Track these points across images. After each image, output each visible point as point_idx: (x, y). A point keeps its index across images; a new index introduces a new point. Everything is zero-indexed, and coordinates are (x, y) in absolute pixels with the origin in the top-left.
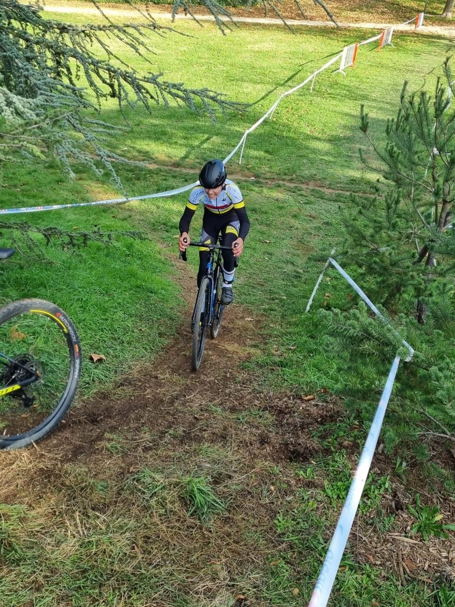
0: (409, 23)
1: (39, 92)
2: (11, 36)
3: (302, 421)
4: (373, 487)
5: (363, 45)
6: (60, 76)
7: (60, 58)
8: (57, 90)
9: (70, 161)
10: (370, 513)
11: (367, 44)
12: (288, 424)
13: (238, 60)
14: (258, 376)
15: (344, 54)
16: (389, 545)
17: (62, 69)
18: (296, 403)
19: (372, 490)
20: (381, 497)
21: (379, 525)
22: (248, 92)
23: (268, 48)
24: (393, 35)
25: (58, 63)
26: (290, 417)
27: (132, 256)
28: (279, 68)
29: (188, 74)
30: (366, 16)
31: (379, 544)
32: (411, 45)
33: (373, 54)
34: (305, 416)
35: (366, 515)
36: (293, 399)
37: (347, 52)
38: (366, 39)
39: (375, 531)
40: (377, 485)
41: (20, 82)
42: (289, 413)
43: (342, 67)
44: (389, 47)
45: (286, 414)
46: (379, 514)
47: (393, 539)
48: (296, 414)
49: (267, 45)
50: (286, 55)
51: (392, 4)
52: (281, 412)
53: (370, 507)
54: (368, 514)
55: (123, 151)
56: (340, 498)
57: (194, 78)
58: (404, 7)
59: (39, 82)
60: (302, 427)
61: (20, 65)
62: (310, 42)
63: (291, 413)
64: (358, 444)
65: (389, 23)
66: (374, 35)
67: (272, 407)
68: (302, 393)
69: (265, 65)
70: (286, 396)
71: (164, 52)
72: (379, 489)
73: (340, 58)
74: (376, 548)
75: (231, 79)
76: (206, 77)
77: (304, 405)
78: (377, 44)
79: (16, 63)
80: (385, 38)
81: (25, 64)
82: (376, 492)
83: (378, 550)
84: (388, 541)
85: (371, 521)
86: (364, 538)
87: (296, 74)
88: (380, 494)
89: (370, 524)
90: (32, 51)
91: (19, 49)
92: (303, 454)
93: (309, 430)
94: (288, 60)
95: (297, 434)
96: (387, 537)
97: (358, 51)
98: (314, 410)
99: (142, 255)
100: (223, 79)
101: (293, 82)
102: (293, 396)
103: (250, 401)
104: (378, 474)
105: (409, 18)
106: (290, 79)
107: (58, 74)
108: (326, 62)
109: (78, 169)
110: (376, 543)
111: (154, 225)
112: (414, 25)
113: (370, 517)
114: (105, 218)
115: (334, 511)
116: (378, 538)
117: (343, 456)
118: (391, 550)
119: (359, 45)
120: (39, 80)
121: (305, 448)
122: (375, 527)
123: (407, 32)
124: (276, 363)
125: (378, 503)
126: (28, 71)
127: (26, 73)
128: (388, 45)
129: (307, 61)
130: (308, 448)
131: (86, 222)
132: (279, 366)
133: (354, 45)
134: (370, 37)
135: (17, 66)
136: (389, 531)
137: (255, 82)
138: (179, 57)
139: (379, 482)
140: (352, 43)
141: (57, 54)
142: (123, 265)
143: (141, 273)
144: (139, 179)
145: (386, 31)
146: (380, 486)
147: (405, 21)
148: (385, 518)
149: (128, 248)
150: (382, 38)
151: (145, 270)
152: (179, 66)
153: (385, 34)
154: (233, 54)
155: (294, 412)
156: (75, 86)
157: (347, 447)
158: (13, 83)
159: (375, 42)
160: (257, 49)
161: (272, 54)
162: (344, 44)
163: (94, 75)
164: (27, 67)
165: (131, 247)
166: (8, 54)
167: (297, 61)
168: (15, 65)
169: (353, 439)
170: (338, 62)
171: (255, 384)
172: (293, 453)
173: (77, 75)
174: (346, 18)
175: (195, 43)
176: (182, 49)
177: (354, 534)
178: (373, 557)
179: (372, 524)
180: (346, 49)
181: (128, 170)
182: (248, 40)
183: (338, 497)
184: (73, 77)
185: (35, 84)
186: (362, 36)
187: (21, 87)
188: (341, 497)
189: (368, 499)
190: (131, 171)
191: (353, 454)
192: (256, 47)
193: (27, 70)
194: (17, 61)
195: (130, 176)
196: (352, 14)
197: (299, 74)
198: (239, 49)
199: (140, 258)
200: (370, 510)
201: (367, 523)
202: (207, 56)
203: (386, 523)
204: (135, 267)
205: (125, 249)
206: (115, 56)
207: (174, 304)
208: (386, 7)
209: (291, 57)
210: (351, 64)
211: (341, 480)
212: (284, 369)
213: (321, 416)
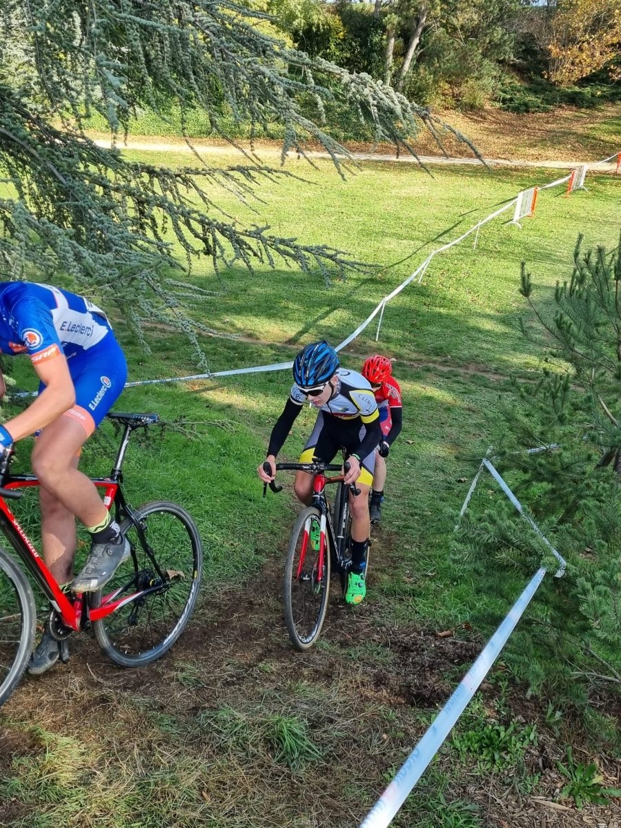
0: (609, 161)
1: (114, 248)
2: (87, 182)
3: (432, 660)
4: (513, 738)
5: (546, 189)
6: (144, 229)
7: (144, 208)
8: (136, 245)
9: (155, 336)
10: (509, 771)
11: (551, 187)
12: (414, 663)
13: (379, 208)
14: (381, 607)
15: (519, 201)
16: (530, 811)
17: (146, 221)
18: (427, 640)
19: (513, 742)
20: (524, 752)
21: (518, 786)
22: (390, 250)
23: (418, 193)
24: (586, 176)
25: (142, 213)
26: (418, 654)
27: (229, 456)
28: (432, 218)
29: (313, 226)
30: (550, 153)
31: (517, 810)
32: (610, 190)
33: (559, 200)
34: (437, 655)
35: (503, 773)
36: (425, 635)
37: (523, 198)
38: (549, 182)
39: (513, 793)
40: (520, 736)
41: (93, 237)
42: (417, 650)
43: (516, 218)
44: (582, 192)
45: (412, 651)
46: (519, 772)
47: (536, 804)
48: (426, 652)
49: (417, 189)
50: (442, 203)
51: (585, 137)
52: (406, 649)
53: (509, 763)
54: (506, 772)
55: (224, 323)
56: (471, 751)
57: (320, 232)
58: (603, 141)
59: (115, 237)
60: (431, 668)
61: (94, 216)
62: (475, 186)
63: (420, 651)
64: (500, 687)
65: (582, 160)
66: (562, 176)
67: (395, 643)
68: (436, 628)
69: (413, 215)
70: (415, 630)
71: (282, 199)
72: (523, 742)
73: (514, 205)
74: (513, 813)
75: (367, 233)
76: (336, 230)
77: (438, 643)
78: (565, 189)
79: (89, 214)
80: (575, 180)
81: (99, 215)
82: (519, 745)
83: (516, 815)
84: (530, 806)
85: (509, 780)
86: (499, 801)
87: (455, 226)
88: (523, 748)
89: (508, 785)
90: (110, 198)
91: (94, 198)
92: (429, 698)
93: (441, 671)
94: (445, 208)
95: (425, 676)
96: (529, 800)
97: (539, 196)
98: (449, 648)
99: (241, 455)
100: (358, 233)
101: (450, 237)
102: (424, 631)
103: (368, 636)
104: (522, 724)
105: (608, 155)
106: (445, 232)
107: (142, 227)
108: (495, 210)
109: (164, 345)
110: (514, 808)
111: (260, 417)
112: (616, 164)
113: (508, 775)
114: (196, 408)
115: (462, 766)
116: (517, 802)
117: (479, 700)
118: (533, 817)
119: (539, 189)
120: (116, 234)
121: (432, 692)
122: (514, 788)
123: (606, 173)
124: (406, 592)
125: (520, 759)
126: (103, 224)
127: (100, 226)
128: (580, 189)
129: (470, 209)
130: (435, 691)
131: (171, 411)
132: (410, 595)
133: (533, 189)
134: (556, 179)
135: (91, 218)
136: (532, 793)
137: (399, 237)
138: (302, 206)
139: (522, 732)
140: (531, 186)
141: (140, 203)
142: (215, 466)
143: (237, 476)
144: (242, 359)
145: (576, 172)
146: (524, 738)
147: (603, 159)
148: (528, 778)
149: (224, 446)
150: (571, 180)
151: (243, 472)
152: (300, 217)
153: (575, 175)
154: (372, 201)
155: (423, 650)
156: (161, 241)
157: (486, 691)
158: (84, 237)
159: (562, 185)
160: (404, 195)
161: (424, 201)
162: (521, 187)
163: (184, 228)
164: (102, 218)
165: (229, 444)
166: (80, 203)
167: (456, 210)
168: (88, 216)
169: (495, 681)
170: (511, 211)
171: (376, 616)
172: (417, 696)
173: (163, 228)
174: (525, 156)
175: (324, 187)
176: (305, 195)
177: (485, 795)
178: (508, 823)
179: (509, 784)
180: (521, 195)
181: (229, 348)
182: (393, 182)
183: (469, 750)
184: (159, 230)
185: (110, 239)
186: (544, 178)
187: (93, 242)
188: (472, 749)
189: (507, 754)
190: (234, 348)
191: (492, 699)
192: (403, 192)
193: (102, 222)
194: (90, 211)
195: (232, 355)
196: (532, 151)
197: (459, 226)
198: (380, 195)
199: (238, 459)
200: (509, 767)
201: (504, 783)
202: (337, 204)
203: (528, 782)
204: (231, 469)
205: (219, 446)
206: (214, 206)
207: (278, 515)
208: (578, 142)
209: (449, 204)
210: (529, 213)
211: (473, 728)
212: (416, 599)
213: (459, 657)
